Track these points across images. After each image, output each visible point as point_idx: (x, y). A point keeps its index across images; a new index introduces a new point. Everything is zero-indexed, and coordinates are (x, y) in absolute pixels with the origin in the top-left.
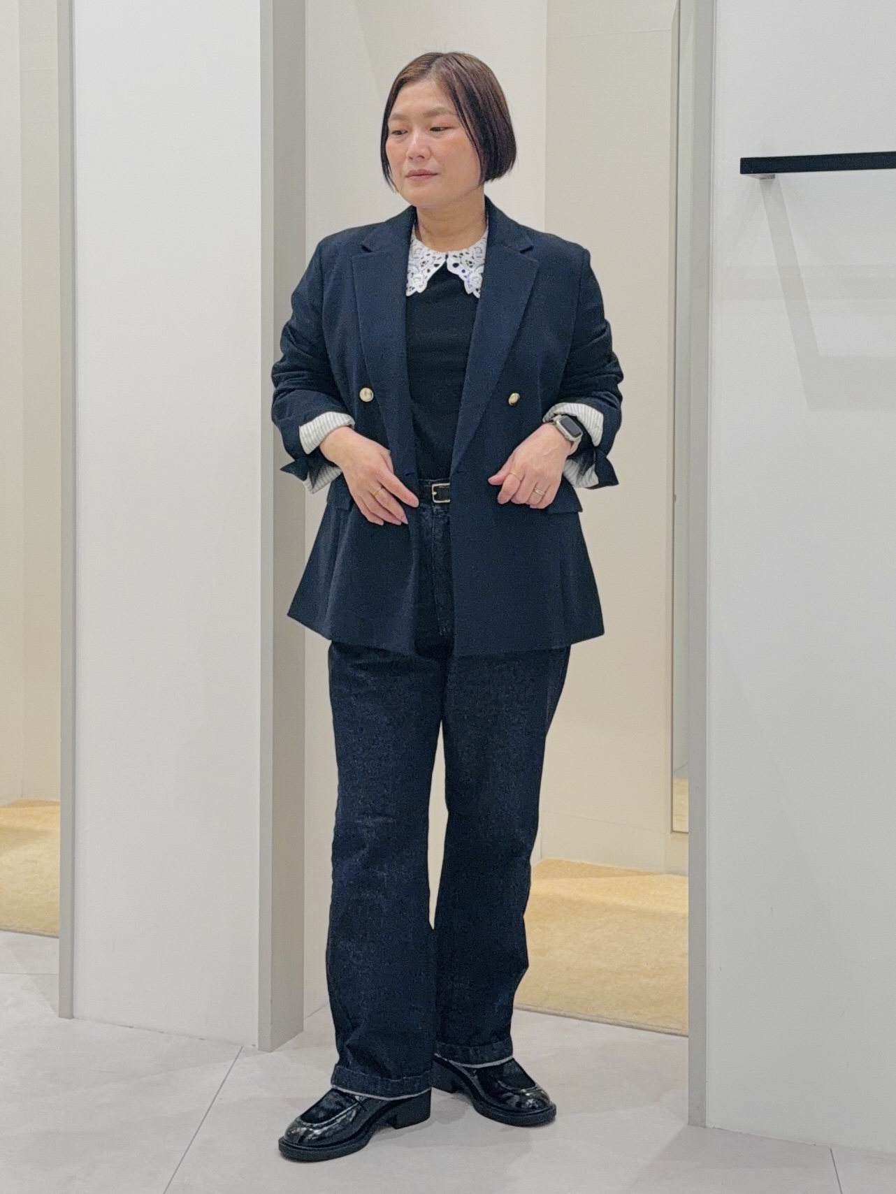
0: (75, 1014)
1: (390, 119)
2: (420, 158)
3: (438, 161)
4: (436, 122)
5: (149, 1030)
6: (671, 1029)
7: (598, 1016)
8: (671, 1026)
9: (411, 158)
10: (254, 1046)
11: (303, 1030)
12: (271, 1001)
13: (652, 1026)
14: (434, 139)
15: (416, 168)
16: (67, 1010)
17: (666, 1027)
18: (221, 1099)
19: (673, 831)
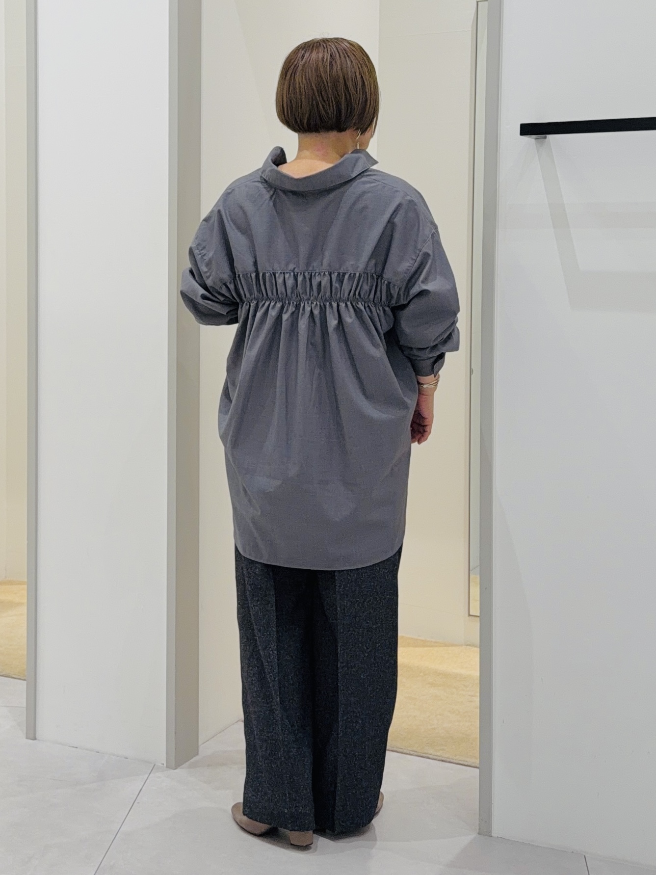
0: (37, 737)
5: (89, 750)
6: (467, 762)
7: (415, 751)
10: (163, 764)
11: (198, 754)
12: (175, 733)
13: (453, 759)
16: (32, 734)
17: (464, 761)
18: (138, 803)
19: (469, 615)
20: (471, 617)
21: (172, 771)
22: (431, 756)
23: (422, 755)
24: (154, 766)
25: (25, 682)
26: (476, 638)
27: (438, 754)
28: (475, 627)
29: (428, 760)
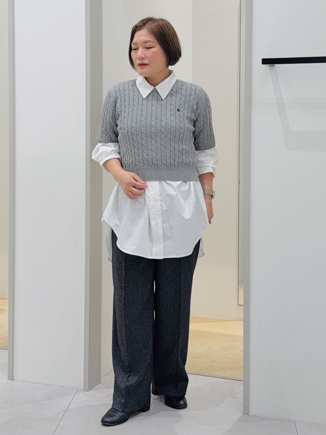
0: (14, 379)
1: (132, 44)
2: (142, 59)
3: (149, 60)
4: (148, 45)
5: (42, 384)
6: (237, 378)
7: (211, 375)
8: (238, 377)
9: (139, 59)
10: (82, 389)
11: (100, 383)
12: (89, 372)
13: (230, 377)
14: (147, 51)
15: (141, 62)
16: (11, 377)
17: (236, 378)
18: (69, 409)
19: (238, 305)
20: (239, 306)
21: (87, 392)
22: (219, 376)
23: (215, 376)
24: (77, 390)
25: (7, 351)
26: (242, 317)
27: (223, 375)
28: (241, 311)
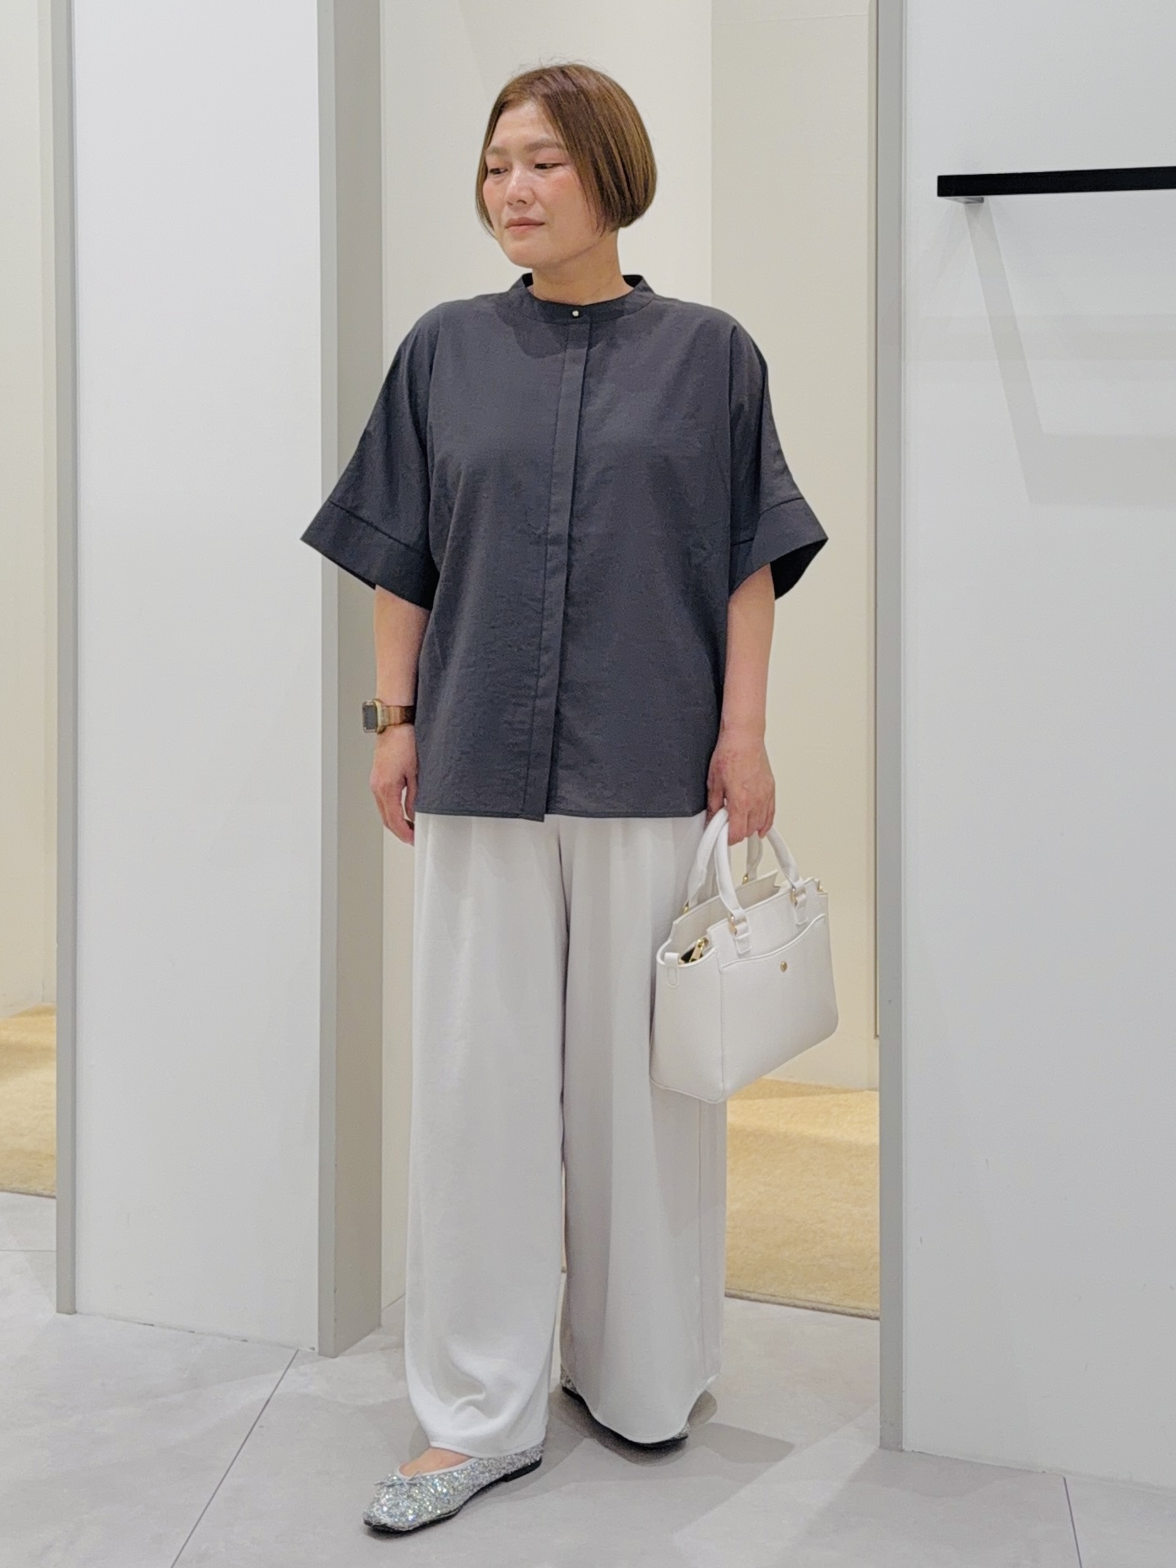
0: (77, 1308)
1: (488, 152)
2: (522, 203)
3: (544, 206)
4: (541, 157)
5: (175, 1329)
7: (772, 1295)
10: (313, 1349)
11: (379, 1325)
12: (335, 1291)
14: (538, 180)
15: (515, 216)
16: (68, 1304)
21: (330, 1360)
24: (298, 1351)
25: (53, 1202)
27: (812, 1297)
29: (795, 1310)
